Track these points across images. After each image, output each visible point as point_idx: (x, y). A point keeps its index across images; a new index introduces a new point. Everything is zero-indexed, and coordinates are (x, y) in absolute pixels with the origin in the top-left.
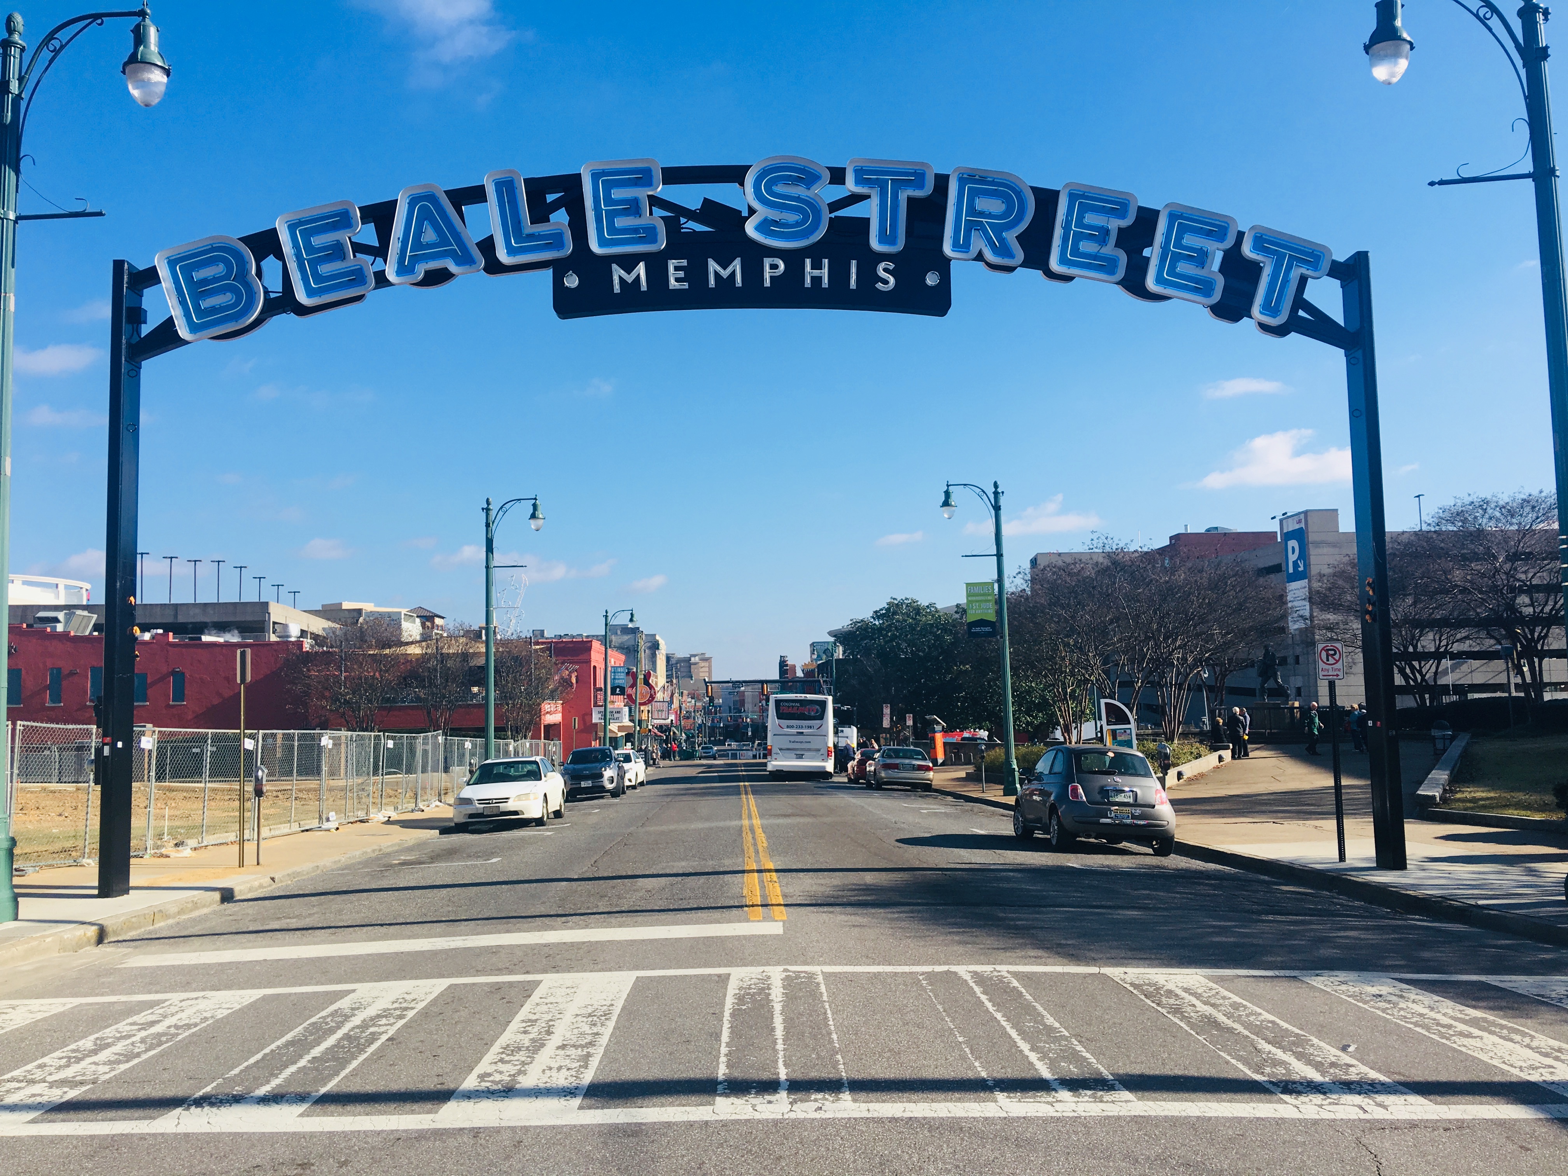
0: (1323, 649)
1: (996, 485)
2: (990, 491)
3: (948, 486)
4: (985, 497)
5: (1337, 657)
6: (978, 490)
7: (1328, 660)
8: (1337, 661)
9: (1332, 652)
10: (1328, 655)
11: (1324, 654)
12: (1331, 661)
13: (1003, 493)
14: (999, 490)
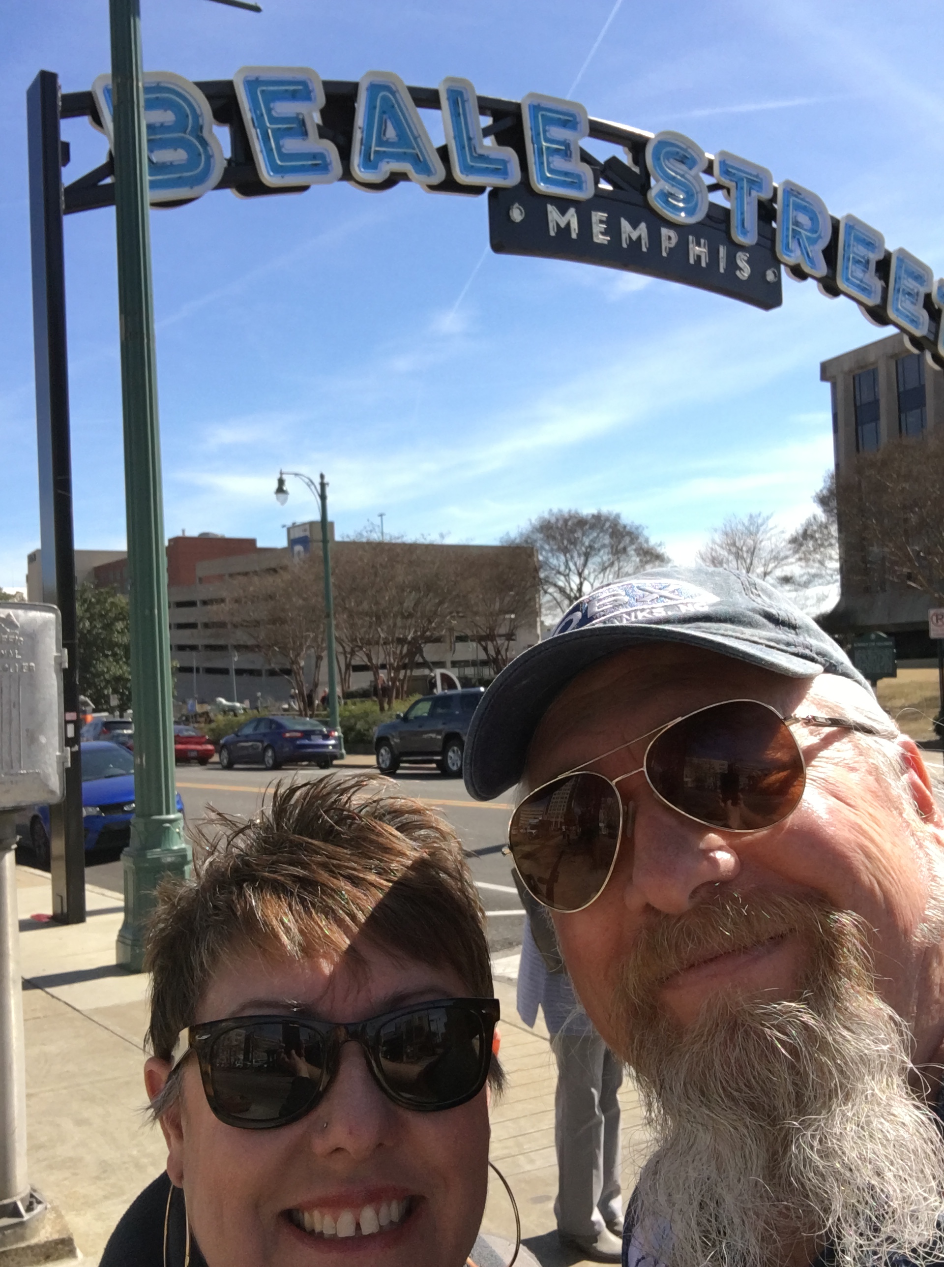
1: (322, 477)
3: (282, 474)
4: (313, 487)
6: (307, 480)
11: (934, 619)
13: (327, 485)
14: (325, 481)
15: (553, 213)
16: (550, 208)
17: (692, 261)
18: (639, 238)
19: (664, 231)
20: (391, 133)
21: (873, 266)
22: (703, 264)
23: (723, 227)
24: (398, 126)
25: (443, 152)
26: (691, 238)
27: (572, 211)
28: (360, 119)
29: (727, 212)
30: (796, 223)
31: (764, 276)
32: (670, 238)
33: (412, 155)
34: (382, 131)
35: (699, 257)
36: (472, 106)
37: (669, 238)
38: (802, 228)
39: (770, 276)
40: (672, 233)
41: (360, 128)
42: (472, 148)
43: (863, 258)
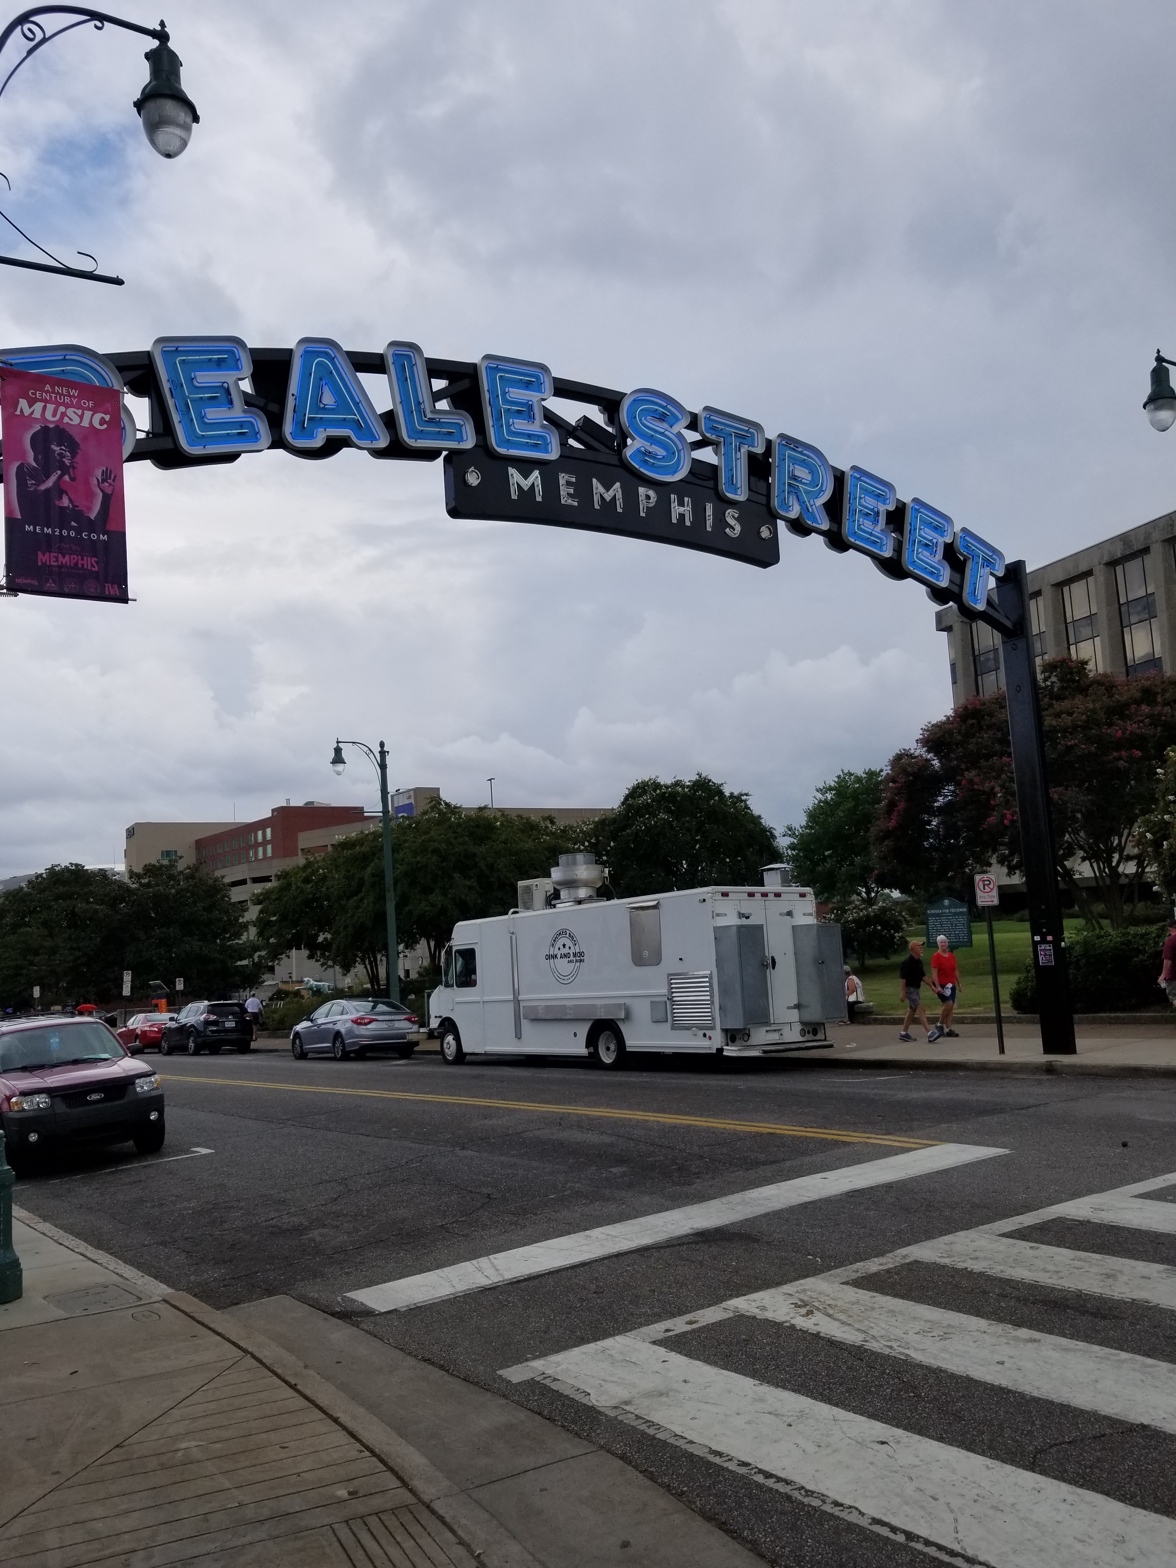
0: (980, 880)
1: (382, 745)
2: (377, 749)
3: (338, 742)
4: (371, 756)
5: (992, 886)
6: (366, 749)
7: (984, 889)
8: (992, 890)
9: (988, 882)
10: (984, 885)
11: (981, 884)
12: (987, 889)
13: (388, 752)
14: (385, 749)
15: (515, 476)
16: (512, 471)
17: (674, 521)
18: (614, 498)
19: (642, 490)
20: (328, 399)
21: (882, 519)
22: (688, 523)
23: (710, 484)
24: (337, 392)
25: (389, 419)
26: (672, 496)
27: (536, 473)
28: (294, 386)
29: (714, 468)
30: (794, 478)
31: (759, 533)
32: (648, 497)
33: (353, 420)
34: (318, 398)
35: (682, 516)
36: (421, 371)
37: (646, 496)
38: (801, 482)
39: (765, 533)
40: (651, 493)
41: (293, 395)
42: (421, 412)
43: (872, 510)
